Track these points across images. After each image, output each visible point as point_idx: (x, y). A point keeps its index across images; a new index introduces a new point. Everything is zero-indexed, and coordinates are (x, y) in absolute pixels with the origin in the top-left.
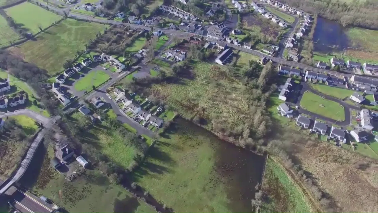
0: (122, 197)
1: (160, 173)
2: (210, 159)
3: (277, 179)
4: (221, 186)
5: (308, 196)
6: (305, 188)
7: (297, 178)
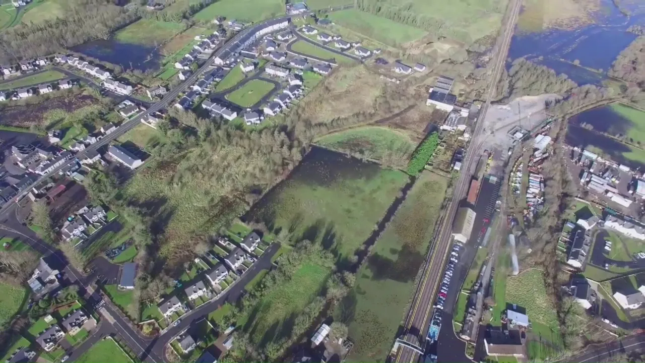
0: (369, 273)
1: (333, 236)
2: (314, 190)
3: (338, 142)
4: (348, 182)
5: (355, 127)
6: (348, 127)
7: (338, 129)
